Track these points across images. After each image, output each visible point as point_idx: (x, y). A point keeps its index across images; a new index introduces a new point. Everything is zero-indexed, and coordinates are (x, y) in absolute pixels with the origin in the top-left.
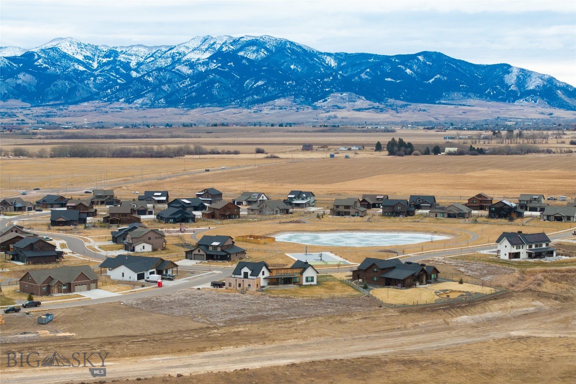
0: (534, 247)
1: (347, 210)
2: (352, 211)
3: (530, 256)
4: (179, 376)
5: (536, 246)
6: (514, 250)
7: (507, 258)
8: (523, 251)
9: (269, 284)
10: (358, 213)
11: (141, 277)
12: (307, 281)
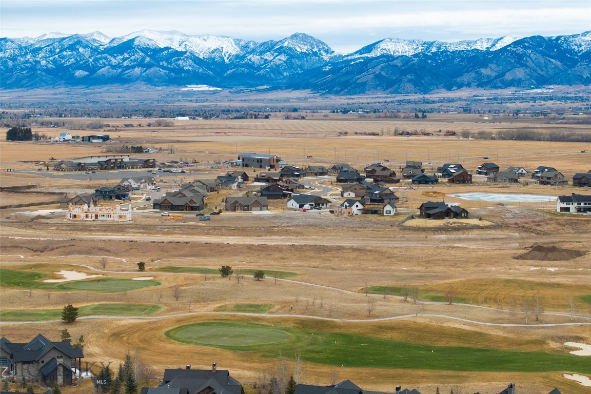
0: (582, 204)
1: (549, 181)
2: (551, 181)
3: (579, 210)
4: (228, 244)
5: (585, 204)
6: (564, 205)
7: (559, 210)
8: (573, 207)
9: (362, 213)
10: (556, 183)
11: (301, 206)
12: (387, 213)
